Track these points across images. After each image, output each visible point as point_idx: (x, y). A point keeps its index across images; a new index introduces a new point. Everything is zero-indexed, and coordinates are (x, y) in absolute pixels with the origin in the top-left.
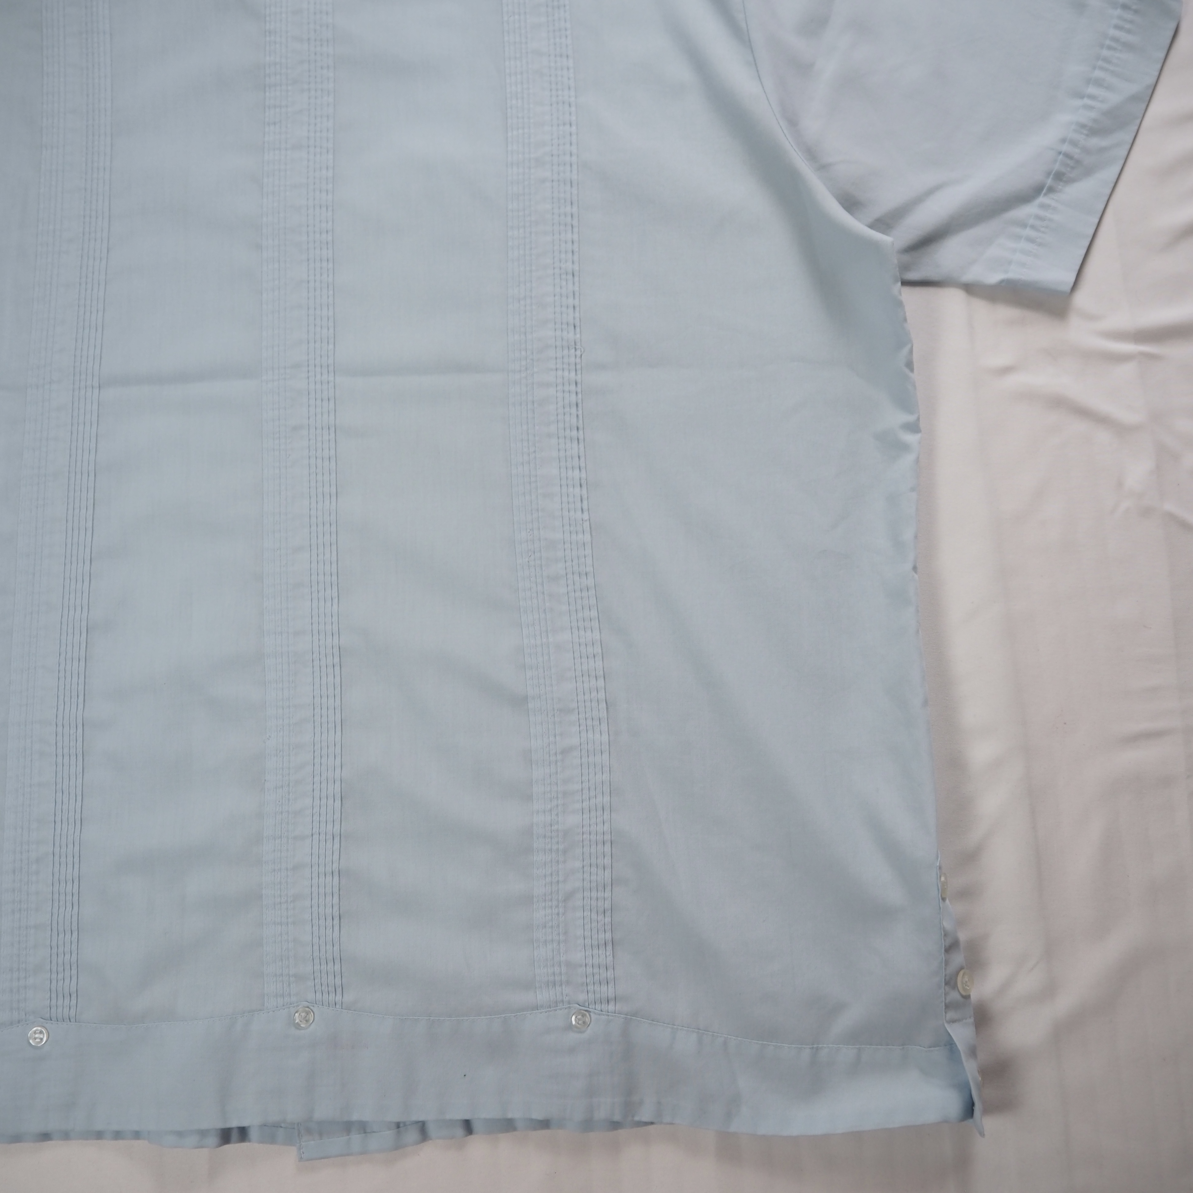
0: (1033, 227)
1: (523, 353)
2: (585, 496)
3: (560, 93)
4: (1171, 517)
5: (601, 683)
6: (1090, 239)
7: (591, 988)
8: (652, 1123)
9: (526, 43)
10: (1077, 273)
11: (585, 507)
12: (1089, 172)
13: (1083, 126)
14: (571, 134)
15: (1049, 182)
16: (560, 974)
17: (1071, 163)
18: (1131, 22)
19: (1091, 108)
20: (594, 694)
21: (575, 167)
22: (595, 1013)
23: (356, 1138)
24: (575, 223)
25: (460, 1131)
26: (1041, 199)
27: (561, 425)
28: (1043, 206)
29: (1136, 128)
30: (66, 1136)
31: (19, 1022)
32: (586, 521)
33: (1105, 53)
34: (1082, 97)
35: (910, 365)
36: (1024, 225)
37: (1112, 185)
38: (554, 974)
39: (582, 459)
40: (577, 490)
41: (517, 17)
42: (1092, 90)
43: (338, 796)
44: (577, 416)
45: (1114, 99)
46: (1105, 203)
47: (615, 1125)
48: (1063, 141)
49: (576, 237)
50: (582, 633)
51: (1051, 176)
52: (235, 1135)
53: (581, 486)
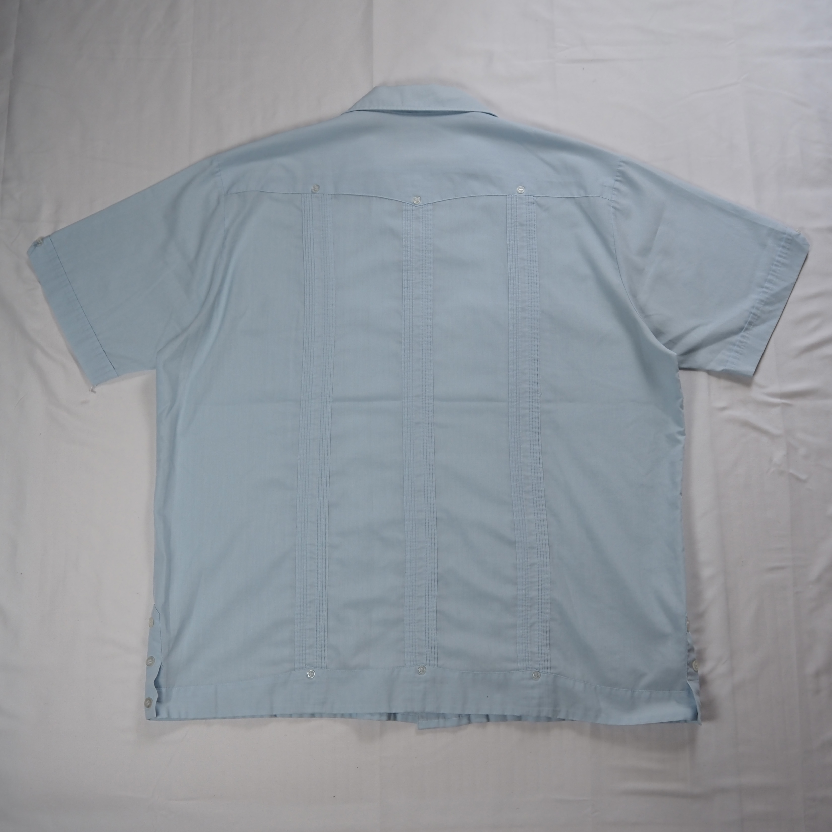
0: (738, 346)
1: (515, 394)
2: (541, 457)
3: (532, 278)
4: (792, 475)
5: (547, 537)
6: (763, 352)
7: (541, 663)
8: (564, 720)
9: (518, 254)
10: (756, 367)
11: (541, 462)
12: (764, 321)
13: (762, 301)
14: (537, 297)
15: (746, 326)
16: (528, 656)
17: (756, 317)
18: (786, 253)
19: (766, 293)
20: (544, 541)
21: (539, 312)
22: (542, 673)
23: (441, 721)
24: (538, 337)
25: (485, 720)
26: (742, 333)
27: (531, 426)
28: (743, 337)
29: (786, 302)
30: (321, 715)
31: (303, 668)
32: (541, 468)
33: (774, 268)
34: (762, 287)
35: (682, 407)
36: (734, 344)
37: (774, 328)
38: (526, 656)
39: (540, 441)
40: (538, 455)
41: (513, 242)
42: (767, 285)
43: (436, 580)
44: (538, 422)
45: (776, 289)
46: (770, 336)
47: (549, 719)
48: (753, 307)
49: (538, 344)
50: (539, 515)
51: (747, 323)
52: (392, 717)
53: (539, 453)
